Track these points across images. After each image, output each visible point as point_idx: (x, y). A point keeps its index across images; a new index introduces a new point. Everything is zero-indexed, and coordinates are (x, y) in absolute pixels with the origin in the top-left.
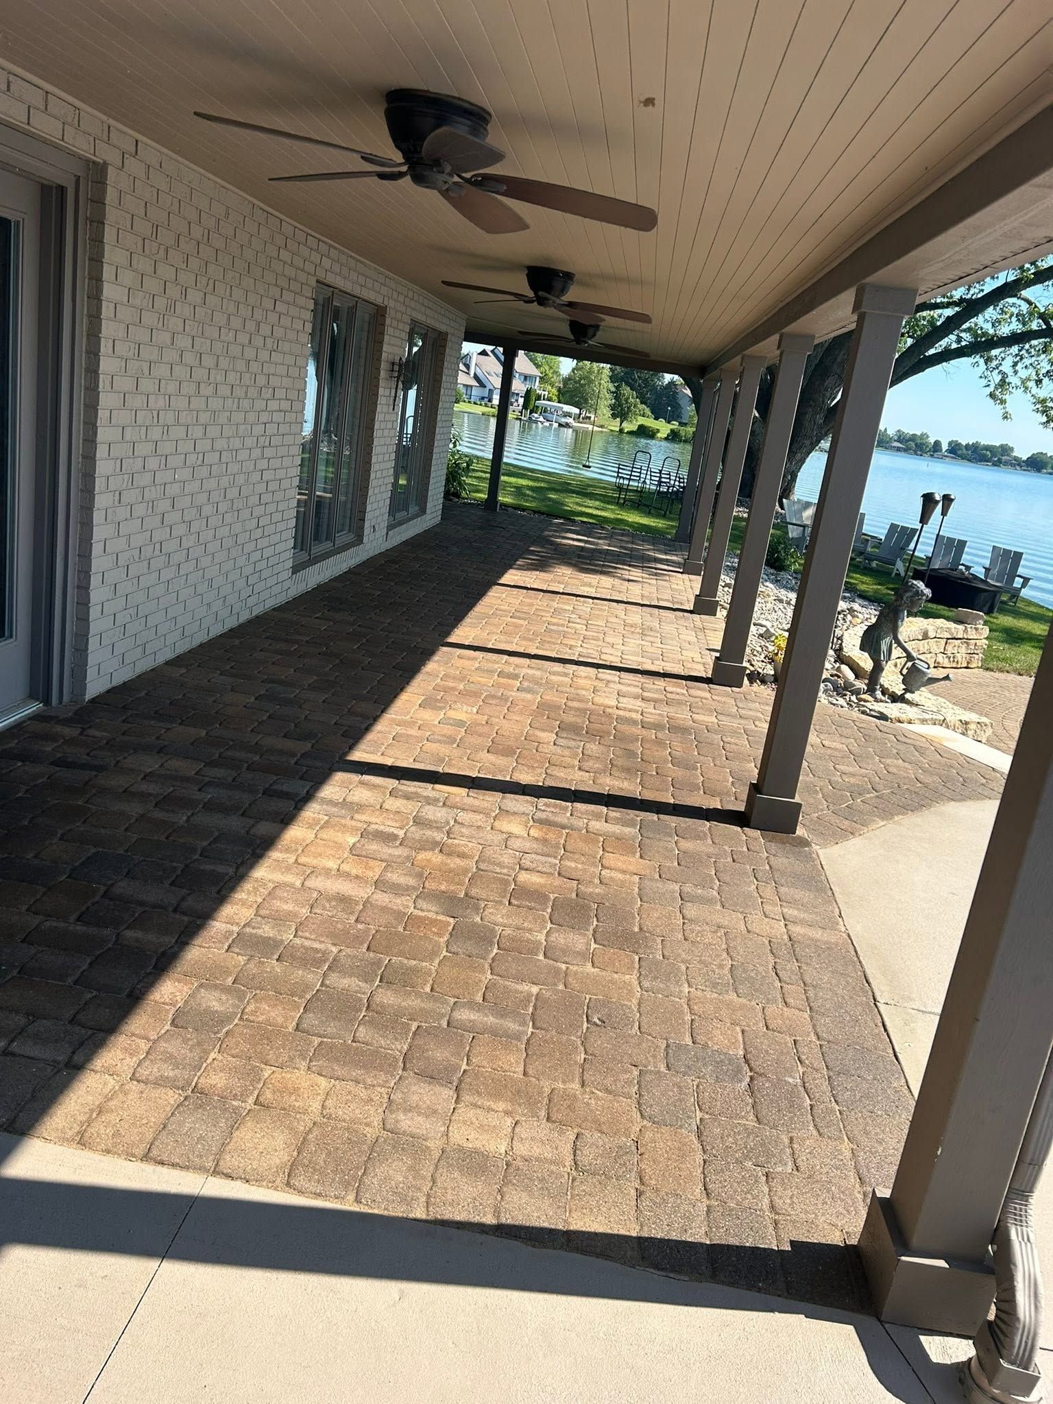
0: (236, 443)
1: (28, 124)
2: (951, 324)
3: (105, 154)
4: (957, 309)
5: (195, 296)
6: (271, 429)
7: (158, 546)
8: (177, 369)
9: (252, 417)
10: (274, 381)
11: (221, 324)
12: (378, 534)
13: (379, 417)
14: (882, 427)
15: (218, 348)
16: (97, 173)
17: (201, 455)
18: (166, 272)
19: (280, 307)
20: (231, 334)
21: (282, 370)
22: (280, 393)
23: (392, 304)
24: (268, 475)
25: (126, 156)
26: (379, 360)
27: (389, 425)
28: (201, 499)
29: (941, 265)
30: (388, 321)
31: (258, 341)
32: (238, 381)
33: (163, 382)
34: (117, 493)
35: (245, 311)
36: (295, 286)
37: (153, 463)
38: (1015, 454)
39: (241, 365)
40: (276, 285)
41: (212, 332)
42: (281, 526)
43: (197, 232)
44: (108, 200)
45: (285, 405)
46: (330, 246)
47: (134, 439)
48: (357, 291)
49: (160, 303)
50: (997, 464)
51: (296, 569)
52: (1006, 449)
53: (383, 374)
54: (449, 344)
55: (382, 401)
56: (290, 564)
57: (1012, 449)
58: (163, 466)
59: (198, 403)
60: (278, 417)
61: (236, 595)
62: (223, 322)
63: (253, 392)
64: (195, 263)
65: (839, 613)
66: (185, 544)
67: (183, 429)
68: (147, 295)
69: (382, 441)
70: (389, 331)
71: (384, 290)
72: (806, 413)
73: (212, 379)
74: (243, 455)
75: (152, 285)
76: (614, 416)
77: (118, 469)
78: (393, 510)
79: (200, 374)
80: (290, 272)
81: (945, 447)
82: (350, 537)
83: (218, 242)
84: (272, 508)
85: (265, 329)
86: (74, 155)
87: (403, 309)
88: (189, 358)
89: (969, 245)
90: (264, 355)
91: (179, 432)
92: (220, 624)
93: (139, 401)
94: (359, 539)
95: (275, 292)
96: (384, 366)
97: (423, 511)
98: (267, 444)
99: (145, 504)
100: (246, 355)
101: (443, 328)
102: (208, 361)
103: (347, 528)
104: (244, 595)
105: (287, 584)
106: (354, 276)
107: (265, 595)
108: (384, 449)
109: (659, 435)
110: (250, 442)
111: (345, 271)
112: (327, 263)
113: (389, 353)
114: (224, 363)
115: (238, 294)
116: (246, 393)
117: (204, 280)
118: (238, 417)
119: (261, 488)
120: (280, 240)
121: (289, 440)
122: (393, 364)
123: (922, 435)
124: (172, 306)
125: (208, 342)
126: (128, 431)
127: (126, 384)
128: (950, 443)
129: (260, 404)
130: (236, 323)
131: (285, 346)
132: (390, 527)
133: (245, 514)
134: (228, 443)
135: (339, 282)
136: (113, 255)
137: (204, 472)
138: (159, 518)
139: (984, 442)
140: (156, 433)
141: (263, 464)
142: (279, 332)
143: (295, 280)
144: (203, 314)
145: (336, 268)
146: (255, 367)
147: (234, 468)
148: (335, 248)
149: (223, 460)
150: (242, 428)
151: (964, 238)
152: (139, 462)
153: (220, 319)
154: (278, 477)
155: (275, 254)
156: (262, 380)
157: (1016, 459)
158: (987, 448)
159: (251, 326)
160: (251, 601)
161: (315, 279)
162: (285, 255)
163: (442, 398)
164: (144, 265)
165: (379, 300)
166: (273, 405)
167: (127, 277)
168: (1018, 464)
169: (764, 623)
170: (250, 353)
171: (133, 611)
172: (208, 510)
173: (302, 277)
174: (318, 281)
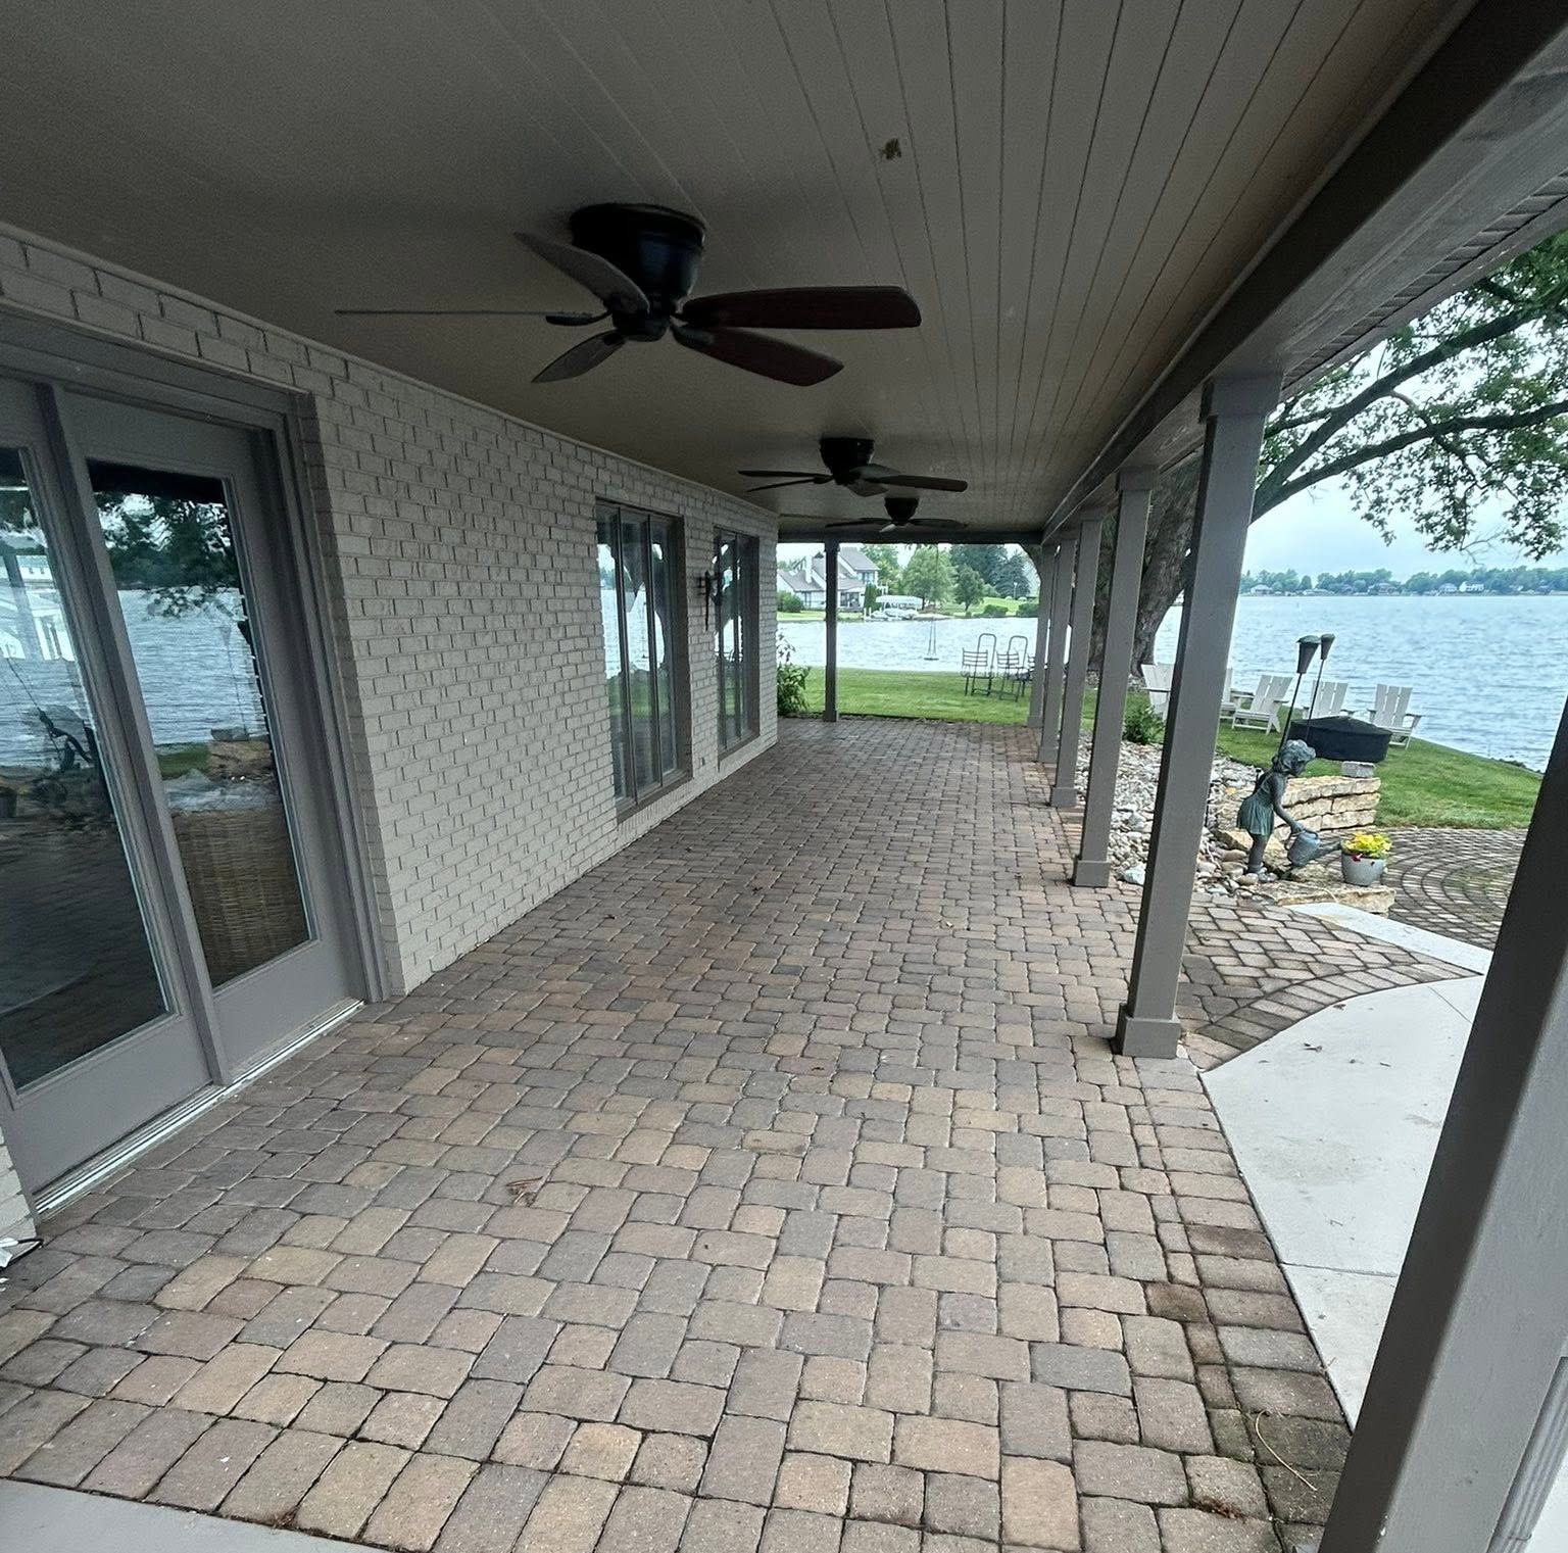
0: (531, 693)
1: (200, 355)
2: (1316, 440)
3: (308, 382)
4: (1322, 421)
5: (451, 535)
6: (568, 672)
7: (458, 819)
8: (444, 621)
9: (544, 662)
10: (563, 618)
11: (489, 564)
12: (708, 766)
13: (692, 640)
14: (1244, 572)
15: (490, 591)
16: (302, 406)
17: (491, 713)
18: (411, 513)
19: (557, 534)
20: (504, 572)
21: (570, 605)
22: (573, 631)
23: (689, 513)
24: (572, 723)
25: (336, 382)
26: (684, 577)
27: (705, 648)
28: (501, 759)
29: (1314, 326)
30: (687, 533)
31: (538, 577)
32: (520, 625)
33: (430, 638)
34: (399, 769)
35: (515, 545)
36: (572, 508)
37: (435, 731)
38: (1391, 579)
39: (522, 607)
40: (548, 509)
41: (479, 574)
42: (598, 775)
43: (442, 461)
44: (323, 437)
45: (581, 643)
46: (606, 456)
47: (407, 706)
48: (645, 503)
49: (410, 549)
50: (1376, 592)
51: (622, 817)
52: (1383, 575)
53: (689, 592)
54: (762, 548)
55: (693, 621)
56: (614, 813)
57: (1389, 574)
58: (447, 731)
59: (476, 656)
60: (574, 657)
61: (558, 856)
62: (491, 560)
63: (540, 634)
64: (445, 498)
65: (1212, 785)
66: (490, 812)
67: (464, 687)
68: (393, 543)
69: (699, 666)
70: (690, 543)
71: (678, 498)
72: (1160, 567)
73: (489, 627)
74: (540, 705)
75: (397, 530)
76: (959, 601)
77: (395, 743)
78: (723, 738)
79: (473, 623)
80: (562, 491)
81: (1314, 583)
82: (681, 774)
83: (469, 470)
84: (583, 757)
85: (543, 561)
86: (271, 388)
87: (702, 516)
88: (458, 607)
89: (1355, 282)
90: (547, 591)
91: (459, 692)
92: (545, 889)
93: (404, 664)
94: (689, 775)
95: (548, 517)
96: (690, 583)
97: (757, 734)
98: (566, 688)
99: (435, 777)
100: (525, 593)
101: (752, 532)
102: (481, 607)
103: (675, 765)
104: (567, 855)
105: (613, 836)
106: (639, 486)
107: (591, 851)
108: (703, 674)
109: (1008, 613)
110: (546, 690)
111: (628, 483)
112: (605, 477)
113: (692, 568)
114: (500, 606)
115: (503, 525)
116: (533, 636)
117: (460, 516)
118: (528, 665)
119: (567, 738)
120: (544, 457)
121: (591, 681)
122: (700, 579)
123: (1290, 572)
124: (425, 553)
125: (478, 587)
126: (399, 700)
127: (386, 647)
128: (1320, 578)
129: (551, 647)
130: (507, 559)
131: (569, 578)
132: (720, 758)
133: (554, 769)
134: (521, 695)
135: (623, 496)
136: (342, 504)
137: (498, 730)
138: (454, 789)
139: (1358, 571)
140: (432, 697)
141: (565, 712)
142: (560, 563)
143: (570, 500)
144: (465, 553)
145: (617, 479)
146: (537, 605)
147: (532, 721)
148: (612, 457)
149: (518, 714)
150: (534, 675)
151: (1347, 271)
152: (419, 731)
153: (487, 557)
154: (585, 722)
155: (541, 474)
156: (549, 619)
157: (1394, 584)
158: (1363, 577)
159: (525, 560)
160: (576, 859)
161: (593, 496)
162: (554, 474)
163: (762, 609)
164: (380, 507)
165: (673, 510)
166: (566, 646)
167: (364, 525)
168: (1397, 589)
169: (1128, 807)
170: (529, 591)
171: (442, 892)
172: (509, 771)
173: (578, 496)
174: (598, 499)
